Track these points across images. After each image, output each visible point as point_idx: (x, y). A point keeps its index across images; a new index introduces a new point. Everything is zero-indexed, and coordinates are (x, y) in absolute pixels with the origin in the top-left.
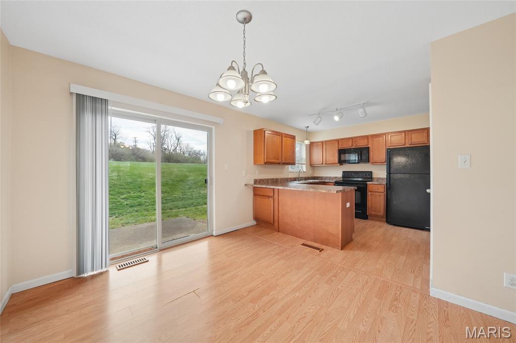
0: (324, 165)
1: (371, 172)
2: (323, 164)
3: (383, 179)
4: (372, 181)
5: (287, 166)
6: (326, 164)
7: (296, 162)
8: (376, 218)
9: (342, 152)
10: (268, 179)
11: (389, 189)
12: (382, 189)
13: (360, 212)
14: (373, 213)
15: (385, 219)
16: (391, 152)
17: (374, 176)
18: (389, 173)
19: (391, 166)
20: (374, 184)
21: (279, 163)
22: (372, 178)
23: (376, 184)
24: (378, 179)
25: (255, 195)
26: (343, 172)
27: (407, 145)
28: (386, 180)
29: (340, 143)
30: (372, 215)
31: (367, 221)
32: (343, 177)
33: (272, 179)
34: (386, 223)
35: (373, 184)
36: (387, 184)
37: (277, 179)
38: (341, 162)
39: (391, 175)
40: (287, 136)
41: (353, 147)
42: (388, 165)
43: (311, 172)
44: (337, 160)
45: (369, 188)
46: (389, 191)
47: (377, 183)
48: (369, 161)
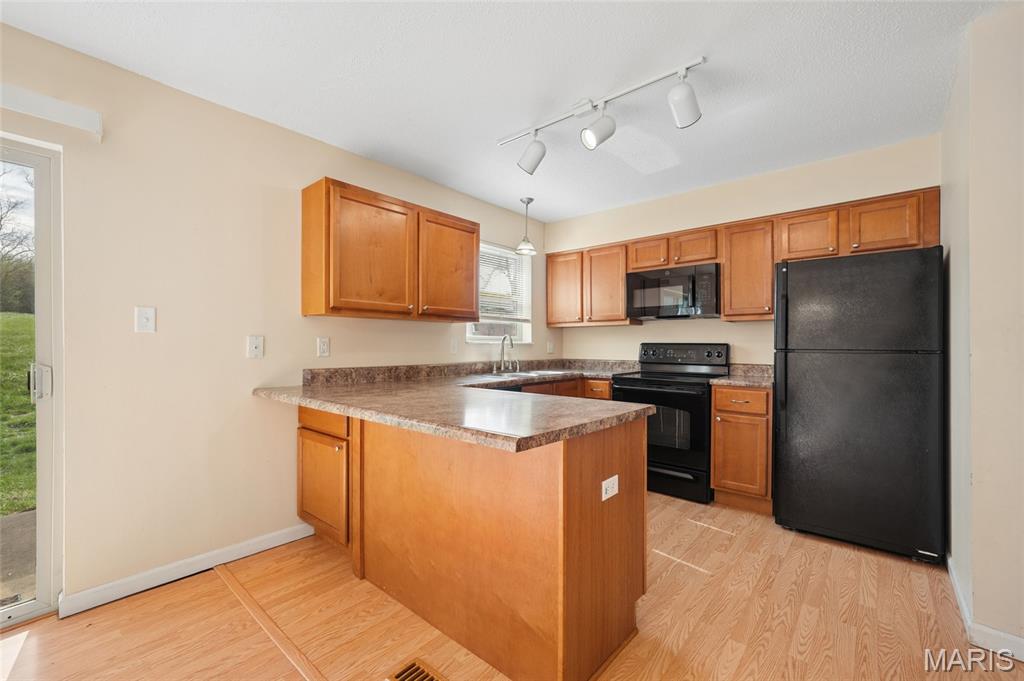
0: (585, 324)
1: (727, 347)
2: (582, 319)
3: (761, 368)
4: (728, 375)
5: (456, 326)
6: (590, 320)
7: (480, 314)
8: (740, 501)
9: (637, 282)
10: (370, 370)
11: (785, 405)
12: (760, 404)
13: (690, 477)
14: (730, 483)
15: (769, 507)
16: (792, 279)
17: (737, 358)
18: (784, 350)
19: (790, 324)
20: (735, 387)
21: (405, 314)
22: (728, 365)
23: (740, 387)
24: (749, 368)
25: (304, 428)
26: (642, 344)
27: (844, 253)
28: (771, 372)
29: (632, 255)
30: (728, 492)
31: (710, 509)
32: (642, 362)
33: (390, 369)
34: (773, 521)
35: (729, 386)
36: (775, 385)
37: (411, 368)
38: (636, 315)
39: (790, 355)
40: (441, 219)
41: (670, 266)
42: (781, 324)
43: (549, 347)
44: (620, 308)
45: (717, 399)
46: (782, 413)
47: (743, 383)
48: (718, 311)
